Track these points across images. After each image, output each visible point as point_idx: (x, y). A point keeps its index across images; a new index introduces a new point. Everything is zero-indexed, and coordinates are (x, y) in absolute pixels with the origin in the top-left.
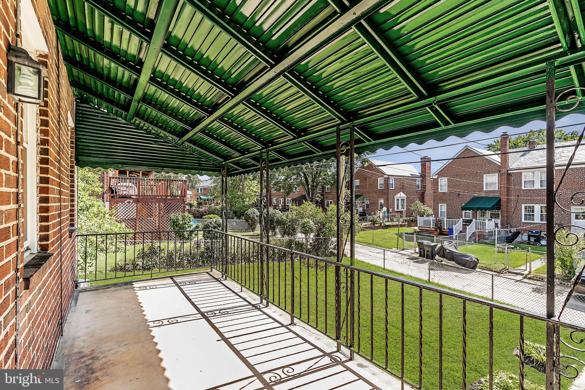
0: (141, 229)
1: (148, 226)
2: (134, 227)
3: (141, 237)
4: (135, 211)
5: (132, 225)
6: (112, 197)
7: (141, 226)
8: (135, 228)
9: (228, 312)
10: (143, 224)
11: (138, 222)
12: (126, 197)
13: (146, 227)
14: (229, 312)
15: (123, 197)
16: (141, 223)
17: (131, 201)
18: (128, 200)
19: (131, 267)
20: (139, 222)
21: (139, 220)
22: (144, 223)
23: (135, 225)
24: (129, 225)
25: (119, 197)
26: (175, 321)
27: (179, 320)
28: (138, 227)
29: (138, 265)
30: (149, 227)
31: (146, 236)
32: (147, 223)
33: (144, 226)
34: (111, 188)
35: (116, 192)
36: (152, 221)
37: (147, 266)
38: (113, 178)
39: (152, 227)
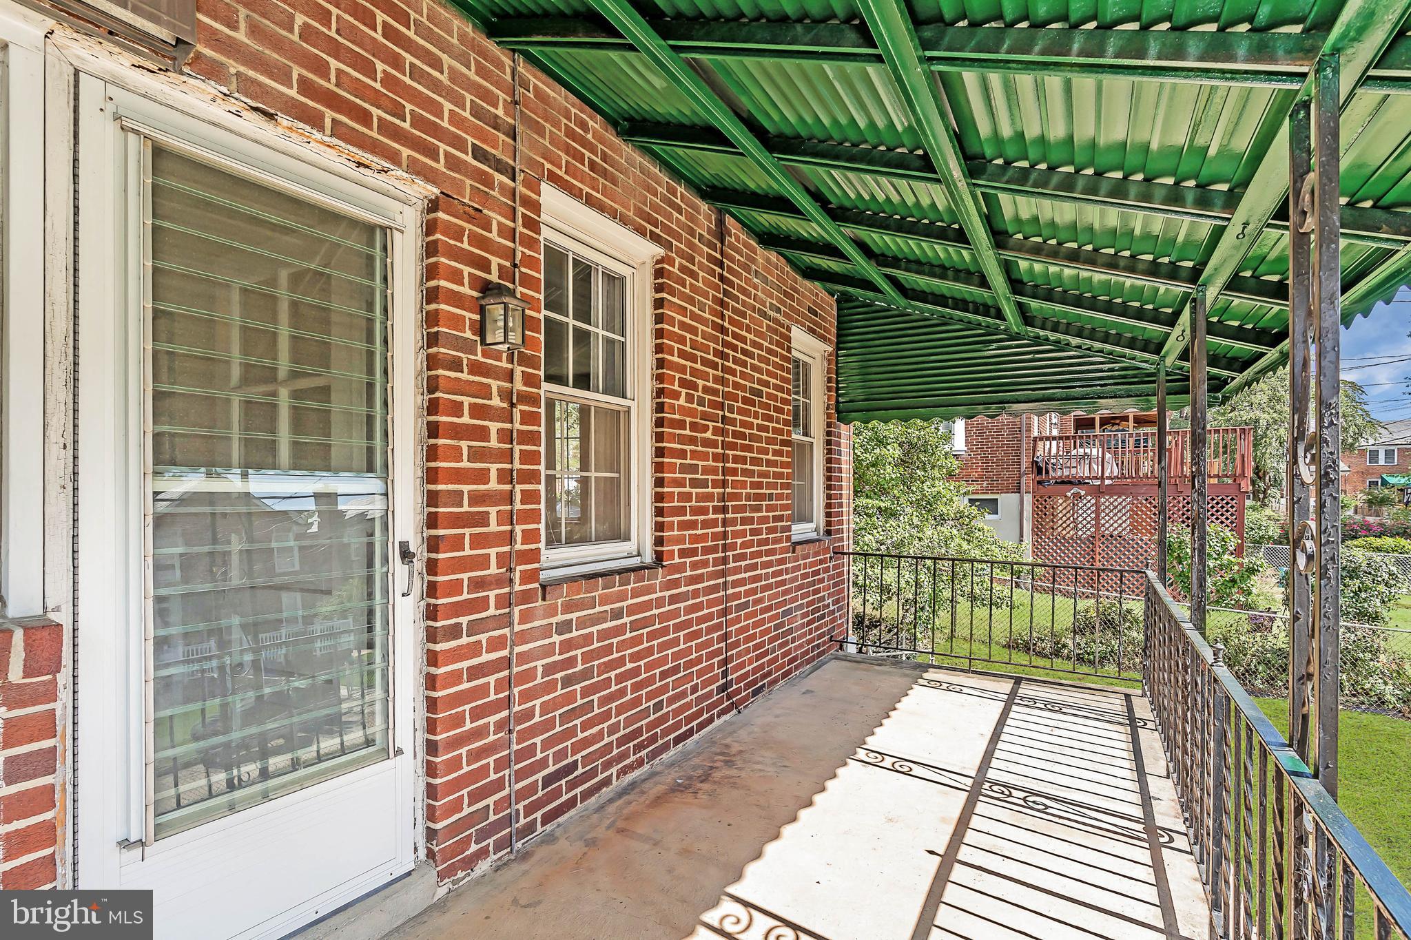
0: (1107, 561)
1: (1124, 554)
2: (1089, 554)
3: (1116, 583)
4: (1093, 515)
5: (1085, 550)
6: (1039, 483)
7: (1107, 554)
8: (1092, 558)
9: (1047, 807)
10: (1112, 551)
11: (1098, 543)
12: (1070, 483)
13: (1120, 558)
14: (1050, 811)
15: (1063, 483)
16: (1107, 547)
17: (1083, 493)
18: (1075, 490)
19: (1048, 646)
20: (1103, 543)
21: (1103, 539)
22: (1116, 547)
23: (1092, 551)
24: (1077, 550)
25: (1056, 483)
26: (906, 769)
27: (917, 770)
28: (1098, 557)
29: (1064, 646)
30: (1129, 558)
31: (1129, 580)
32: (1124, 547)
33: (1116, 554)
34: (1037, 462)
35: (1047, 472)
36: (1137, 543)
37: (1088, 654)
38: (1041, 439)
39: (1137, 558)
